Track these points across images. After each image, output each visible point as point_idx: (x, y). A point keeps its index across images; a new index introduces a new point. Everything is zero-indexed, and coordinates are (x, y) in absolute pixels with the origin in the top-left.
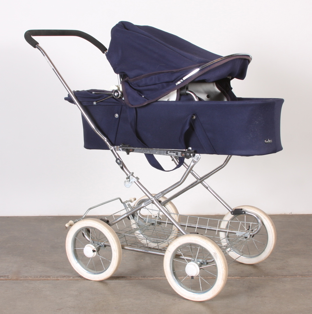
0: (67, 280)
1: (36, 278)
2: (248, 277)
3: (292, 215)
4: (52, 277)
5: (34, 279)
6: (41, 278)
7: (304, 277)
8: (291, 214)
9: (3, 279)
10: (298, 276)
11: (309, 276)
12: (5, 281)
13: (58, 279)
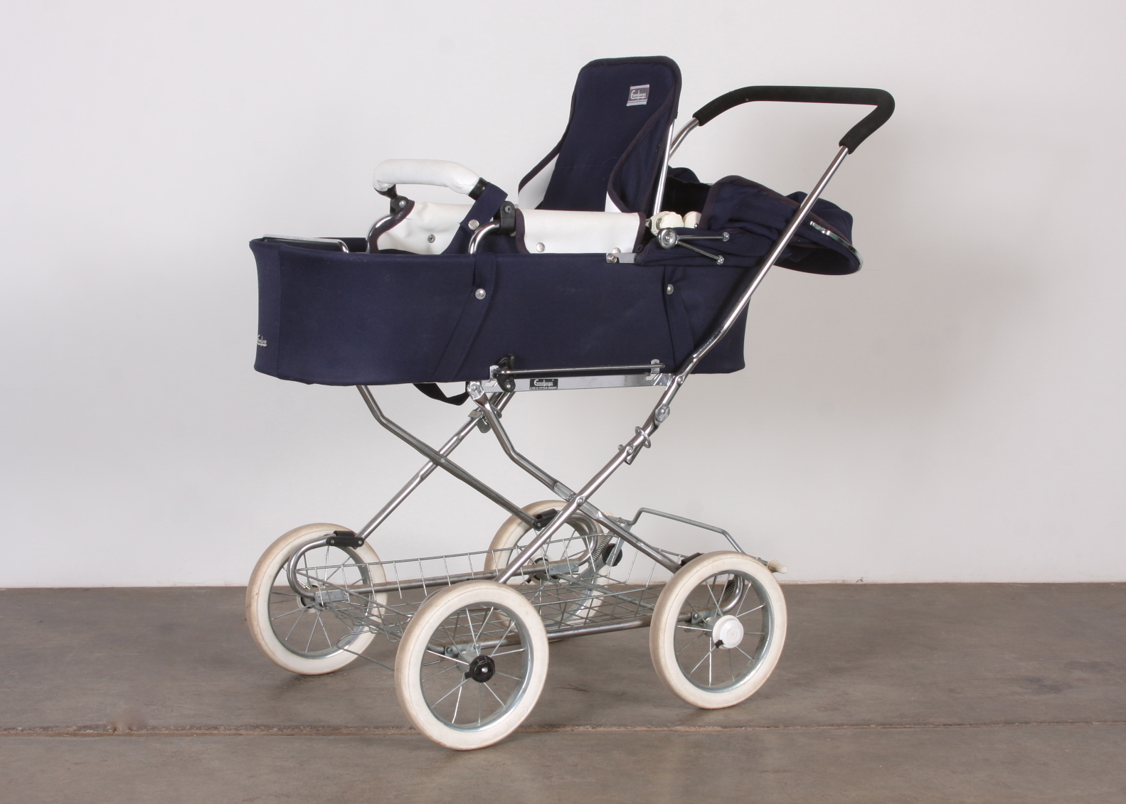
0: (264, 735)
1: (182, 732)
2: (742, 727)
3: (865, 585)
4: (222, 728)
5: (176, 732)
6: (193, 731)
7: (890, 728)
8: (860, 583)
9: (92, 734)
10: (873, 726)
11: (902, 725)
12: (97, 738)
13: (240, 732)
